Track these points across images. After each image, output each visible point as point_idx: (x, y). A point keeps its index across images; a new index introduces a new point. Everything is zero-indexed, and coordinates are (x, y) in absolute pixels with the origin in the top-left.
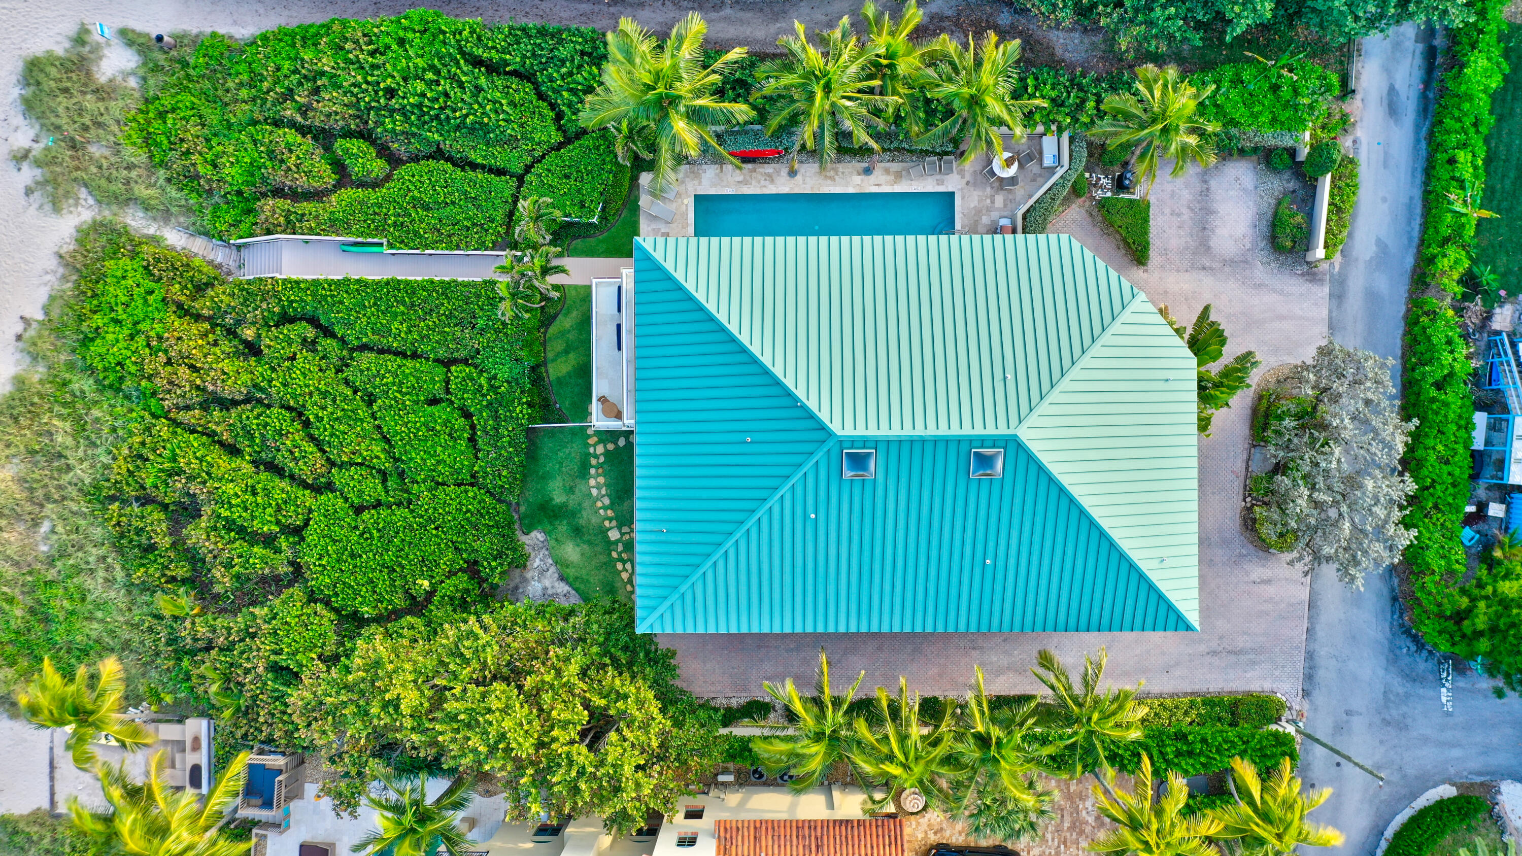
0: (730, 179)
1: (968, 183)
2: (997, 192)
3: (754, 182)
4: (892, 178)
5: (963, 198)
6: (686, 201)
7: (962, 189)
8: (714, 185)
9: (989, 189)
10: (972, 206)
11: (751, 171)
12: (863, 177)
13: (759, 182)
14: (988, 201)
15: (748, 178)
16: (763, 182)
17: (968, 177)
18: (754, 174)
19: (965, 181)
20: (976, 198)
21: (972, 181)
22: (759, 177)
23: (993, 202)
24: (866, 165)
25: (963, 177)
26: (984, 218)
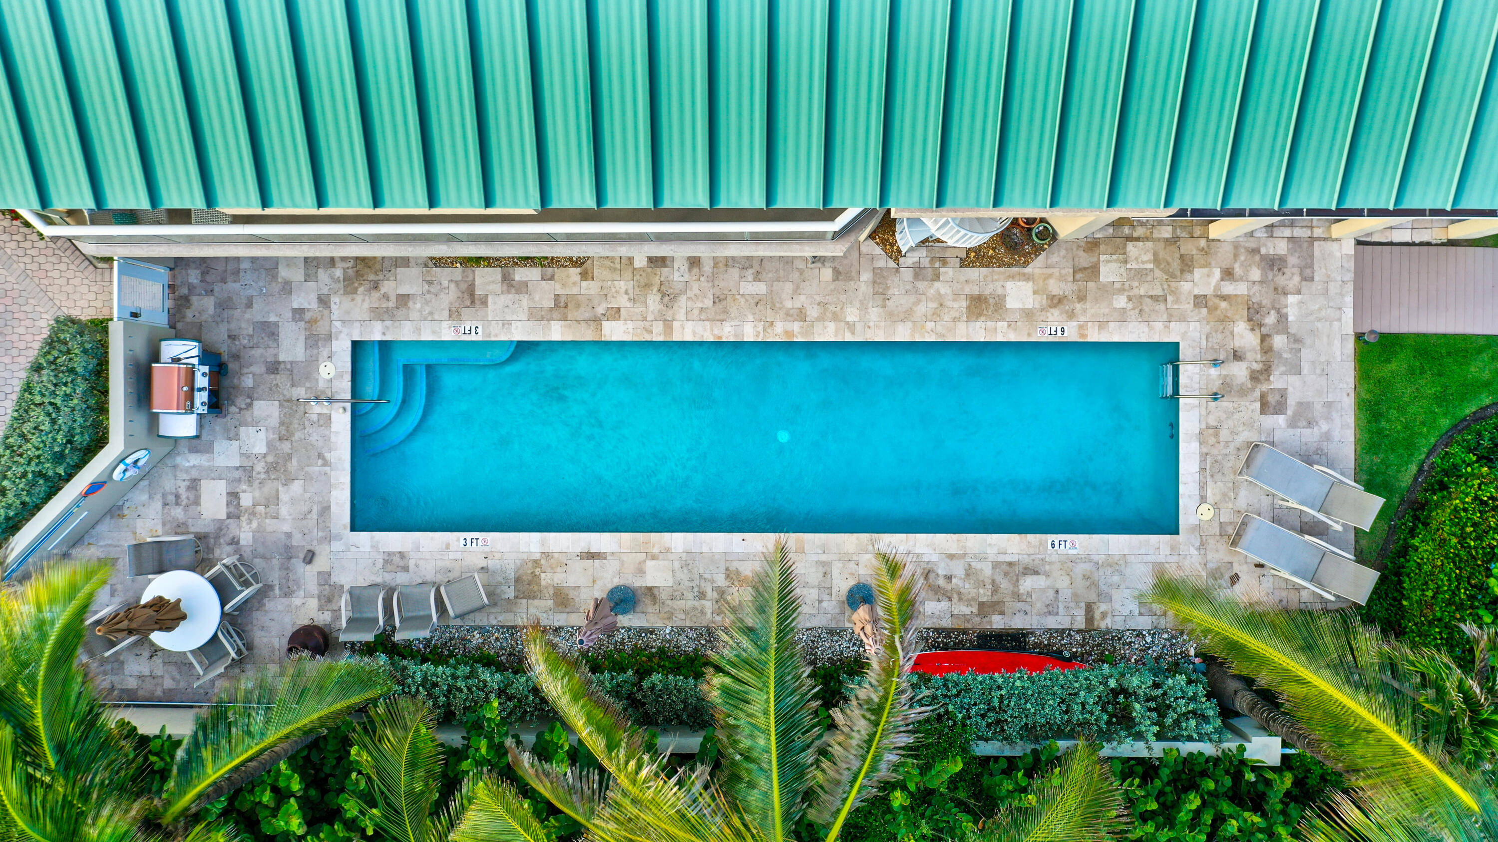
0: (1063, 583)
1: (310, 557)
2: (220, 528)
3: (987, 570)
4: (546, 579)
5: (325, 510)
6: (1206, 513)
7: (329, 538)
8: (1116, 565)
9: (246, 537)
10: (297, 487)
11: (995, 606)
12: (639, 583)
13: (969, 572)
14: (246, 500)
15: (1005, 585)
16: (958, 569)
17: (308, 575)
18: (985, 595)
19: (321, 564)
20: (284, 511)
21: (298, 565)
22: (968, 588)
23: (233, 496)
24: (624, 620)
25: (324, 578)
26: (260, 448)
